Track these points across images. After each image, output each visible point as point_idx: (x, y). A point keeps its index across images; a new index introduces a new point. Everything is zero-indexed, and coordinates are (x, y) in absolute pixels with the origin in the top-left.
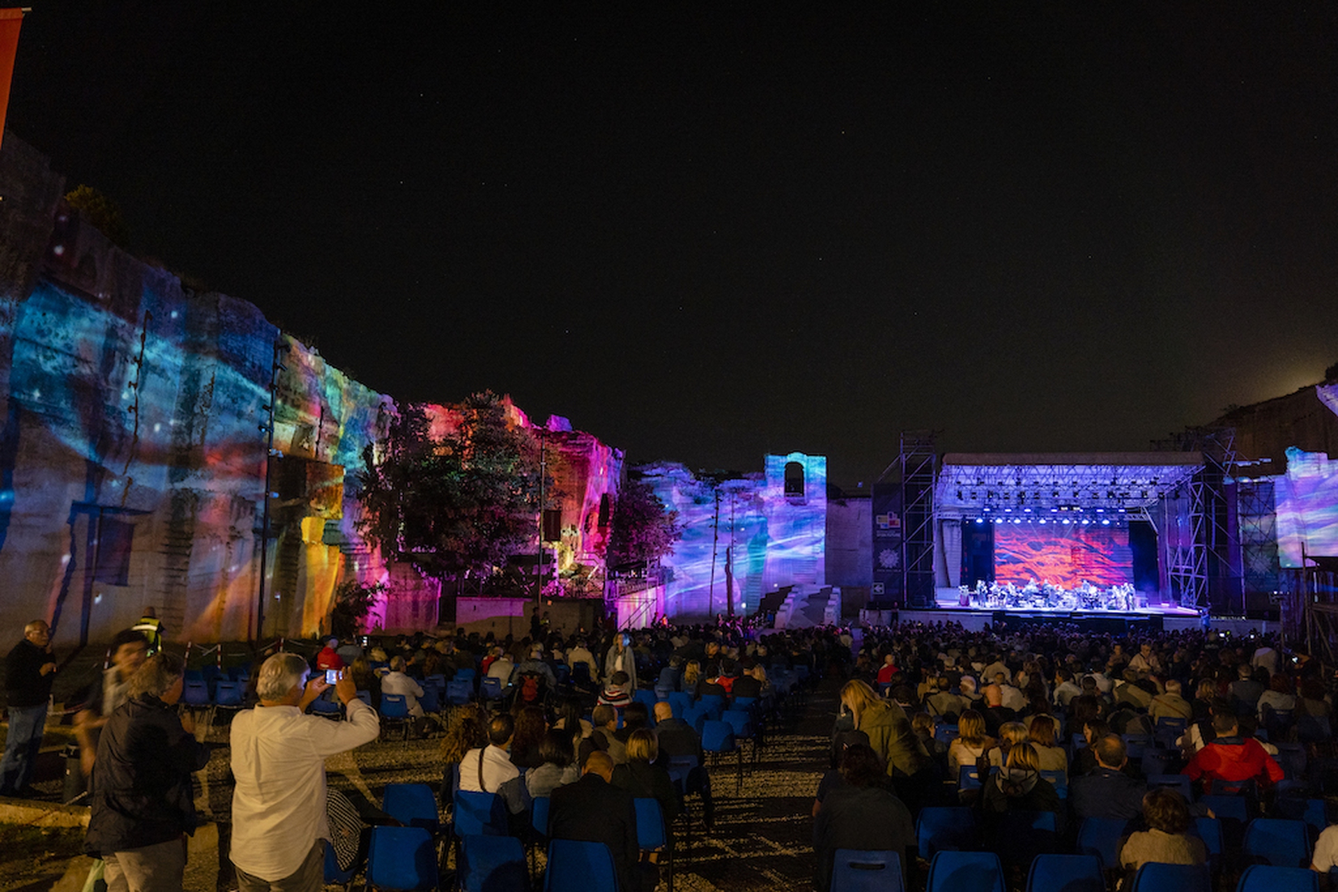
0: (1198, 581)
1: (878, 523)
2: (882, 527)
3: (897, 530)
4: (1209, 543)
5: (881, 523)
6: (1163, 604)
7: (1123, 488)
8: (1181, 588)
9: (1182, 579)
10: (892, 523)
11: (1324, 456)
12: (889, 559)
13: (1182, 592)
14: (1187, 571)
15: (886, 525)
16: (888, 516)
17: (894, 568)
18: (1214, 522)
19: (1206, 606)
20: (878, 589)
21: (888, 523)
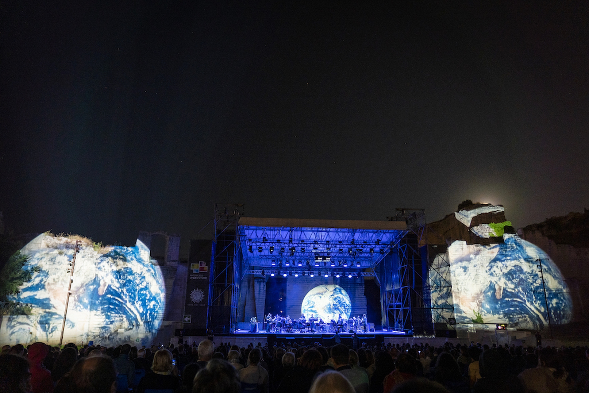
0: (405, 311)
1: (191, 269)
2: (194, 272)
3: (205, 274)
4: (411, 284)
5: (194, 269)
6: (384, 330)
7: (358, 246)
8: (395, 318)
9: (395, 312)
10: (202, 269)
11: (465, 242)
12: (197, 296)
13: (395, 321)
14: (398, 306)
15: (197, 271)
16: (199, 264)
17: (200, 302)
18: (414, 270)
19: (411, 328)
20: (187, 319)
21: (199, 269)
